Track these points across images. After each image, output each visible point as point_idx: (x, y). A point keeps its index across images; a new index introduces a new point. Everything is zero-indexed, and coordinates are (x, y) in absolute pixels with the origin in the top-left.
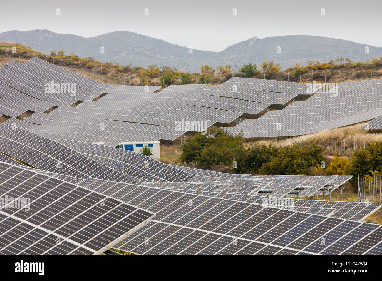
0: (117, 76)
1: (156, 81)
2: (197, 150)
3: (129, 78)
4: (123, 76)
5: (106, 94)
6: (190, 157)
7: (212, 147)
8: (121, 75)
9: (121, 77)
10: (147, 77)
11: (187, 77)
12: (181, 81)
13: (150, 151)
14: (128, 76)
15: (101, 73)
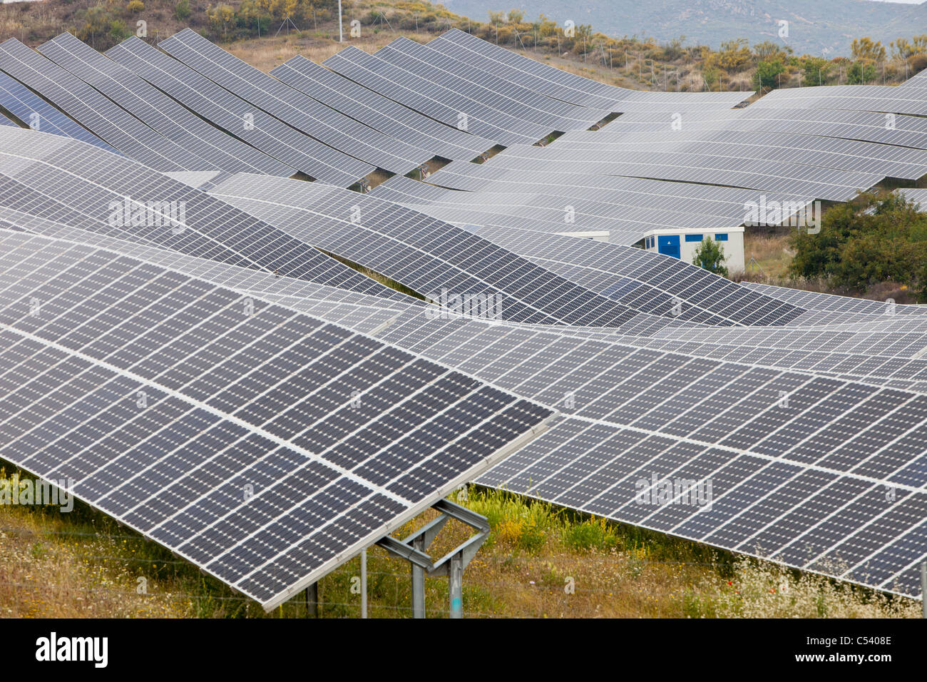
0: (648, 71)
1: (742, 80)
2: (832, 246)
3: (678, 73)
4: (663, 69)
5: (621, 114)
6: (814, 264)
7: (868, 240)
8: (657, 67)
9: (657, 73)
10: (720, 72)
11: (818, 67)
12: (804, 78)
13: (719, 249)
14: (675, 69)
15: (609, 64)
